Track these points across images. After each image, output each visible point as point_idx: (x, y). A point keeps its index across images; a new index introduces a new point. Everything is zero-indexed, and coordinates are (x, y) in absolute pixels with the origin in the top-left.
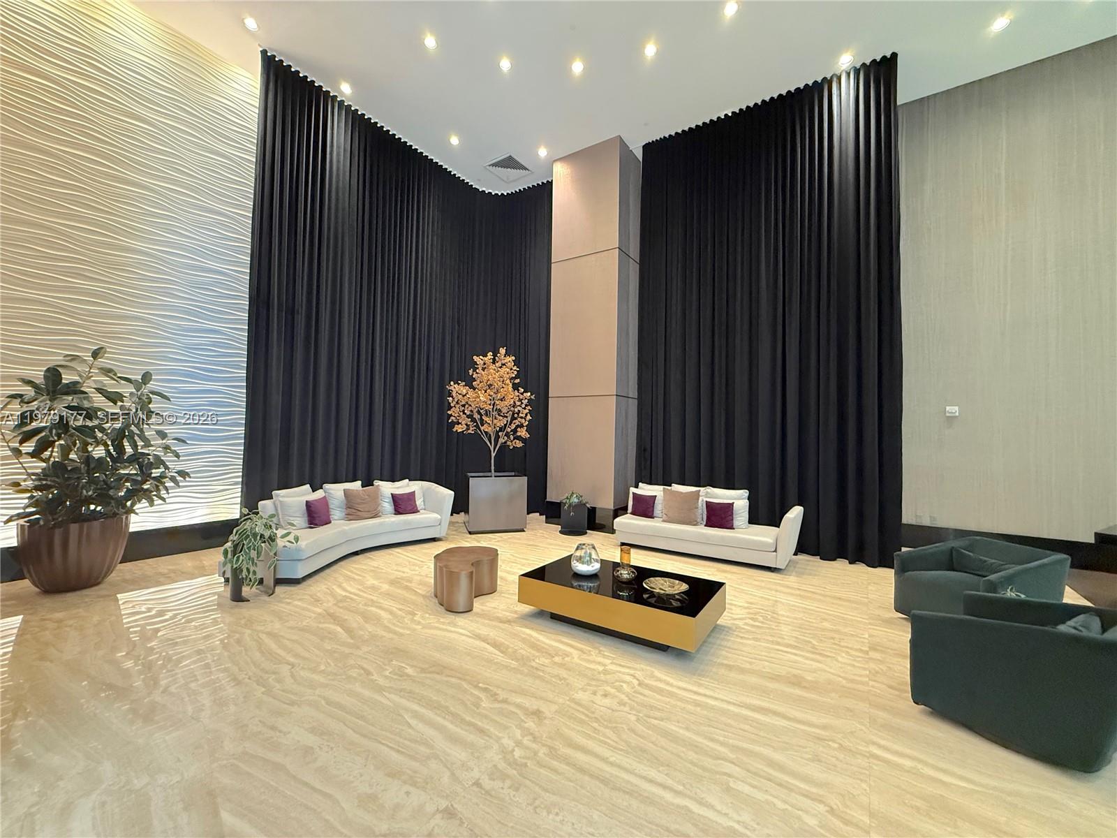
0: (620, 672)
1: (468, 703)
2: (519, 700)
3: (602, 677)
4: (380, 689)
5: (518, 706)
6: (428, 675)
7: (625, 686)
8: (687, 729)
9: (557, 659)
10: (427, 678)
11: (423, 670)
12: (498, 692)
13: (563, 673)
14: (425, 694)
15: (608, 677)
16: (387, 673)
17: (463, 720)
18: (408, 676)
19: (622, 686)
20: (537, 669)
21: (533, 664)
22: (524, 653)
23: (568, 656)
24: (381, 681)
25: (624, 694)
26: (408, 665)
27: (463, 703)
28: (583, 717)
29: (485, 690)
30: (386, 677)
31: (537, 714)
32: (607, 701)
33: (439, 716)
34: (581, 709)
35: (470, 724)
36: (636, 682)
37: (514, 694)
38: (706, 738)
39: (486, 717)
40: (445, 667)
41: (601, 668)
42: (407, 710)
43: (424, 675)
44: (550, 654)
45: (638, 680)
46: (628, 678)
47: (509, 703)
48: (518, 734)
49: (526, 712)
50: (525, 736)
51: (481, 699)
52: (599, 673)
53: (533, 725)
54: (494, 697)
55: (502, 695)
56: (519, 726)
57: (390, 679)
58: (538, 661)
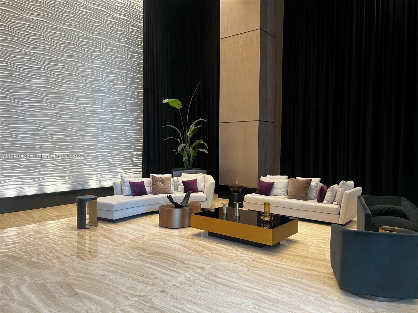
0: (244, 256)
1: (171, 264)
2: (194, 264)
3: (235, 258)
4: (131, 259)
6: (153, 256)
7: (245, 261)
8: (270, 274)
9: (214, 252)
11: (150, 254)
13: (217, 256)
14: (152, 261)
15: (238, 258)
16: (134, 255)
17: (168, 269)
18: (143, 256)
19: (244, 261)
20: (204, 254)
22: (199, 249)
23: (220, 251)
24: (131, 257)
25: (244, 263)
26: (143, 252)
28: (223, 269)
29: (179, 261)
30: (134, 256)
31: (202, 268)
32: (236, 265)
33: (158, 267)
34: (223, 267)
35: (172, 270)
37: (192, 262)
38: (277, 276)
39: (179, 268)
40: (160, 253)
41: (235, 255)
42: (144, 266)
43: (150, 256)
44: (211, 250)
45: (252, 259)
46: (247, 258)
47: (190, 265)
48: (193, 273)
49: (198, 267)
50: (196, 274)
51: (177, 263)
52: (234, 256)
53: (199, 271)
54: (183, 263)
55: (186, 262)
56: (194, 271)
57: (135, 257)
58: (205, 252)
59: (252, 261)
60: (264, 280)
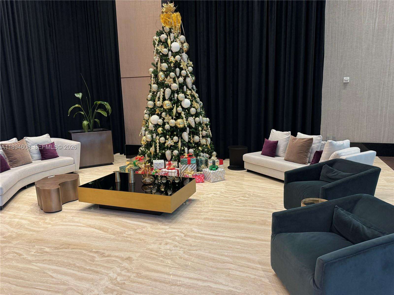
0: (174, 231)
1: (87, 260)
2: (117, 254)
3: (165, 235)
4: (30, 262)
5: (117, 257)
6: (60, 250)
7: (177, 238)
8: (210, 253)
9: (138, 231)
10: (60, 252)
11: (56, 248)
12: (104, 252)
13: (142, 237)
14: (60, 260)
15: (167, 235)
16: (33, 253)
17: (85, 269)
18: (47, 252)
19: (175, 238)
20: (127, 237)
21: (125, 235)
22: (119, 230)
23: (144, 228)
24: (30, 258)
25: (176, 241)
26: (46, 247)
27: (84, 261)
28: (155, 256)
29: (96, 252)
30: (33, 255)
31: (129, 259)
32: (168, 247)
33: (70, 269)
34: (153, 253)
35: (90, 270)
36: (183, 235)
37: (114, 252)
38: (219, 255)
39: (99, 265)
40: (70, 245)
41: (163, 231)
42: (49, 269)
43: (57, 251)
44: (134, 229)
45: (184, 234)
46: (178, 234)
47: (112, 257)
48: (119, 270)
49: (122, 259)
50: (123, 270)
51: (94, 257)
52: (163, 234)
53: (127, 264)
54: (103, 255)
55: (107, 253)
56: (119, 266)
57: (35, 256)
58: (127, 233)
59: (185, 236)
60: (207, 264)
